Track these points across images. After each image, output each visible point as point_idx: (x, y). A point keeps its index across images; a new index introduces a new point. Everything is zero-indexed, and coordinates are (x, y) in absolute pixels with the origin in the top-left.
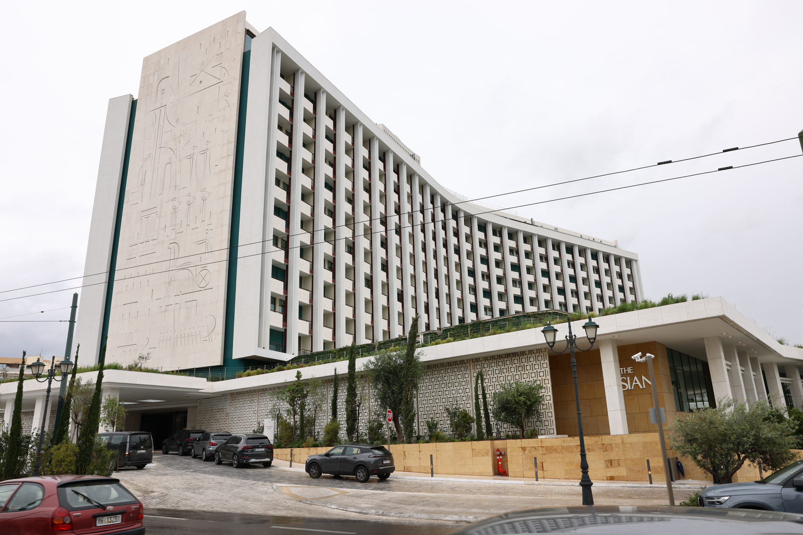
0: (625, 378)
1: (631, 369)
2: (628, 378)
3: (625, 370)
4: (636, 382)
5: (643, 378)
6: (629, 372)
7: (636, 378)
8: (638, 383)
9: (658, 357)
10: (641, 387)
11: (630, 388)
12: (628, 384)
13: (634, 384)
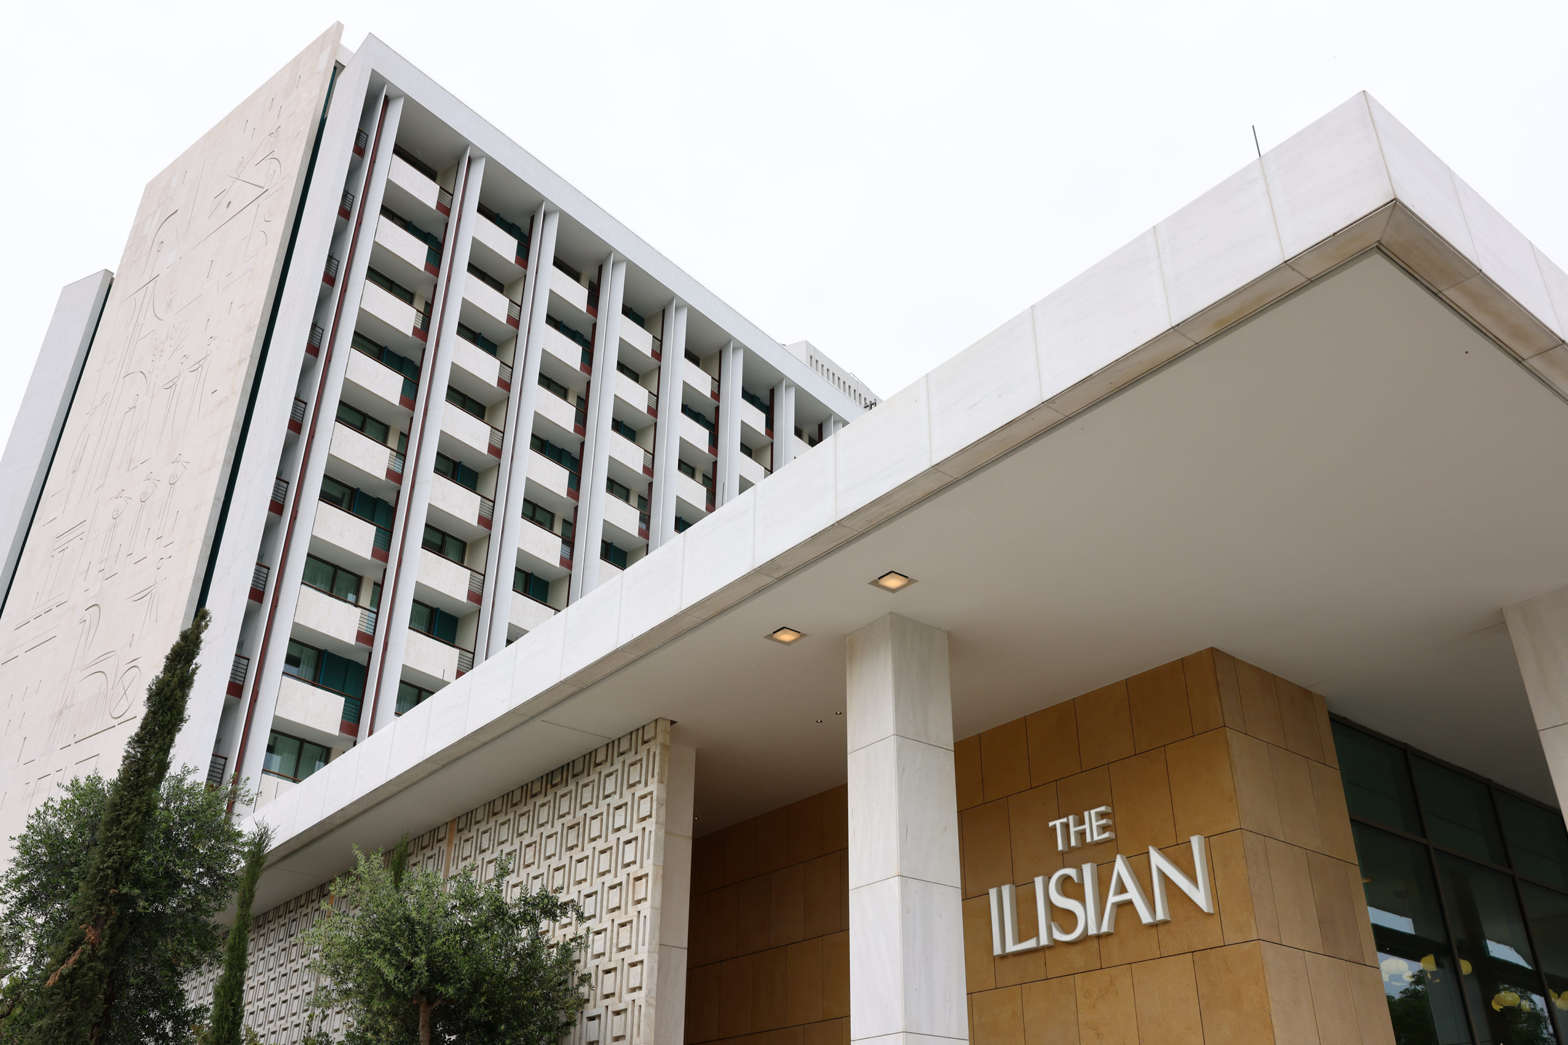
0: (1071, 872)
1: (1102, 815)
2: (1087, 869)
3: (1072, 830)
4: (1122, 889)
5: (1157, 860)
6: (1088, 839)
7: (1120, 867)
8: (1133, 894)
9: (1229, 732)
10: (1146, 918)
11: (1093, 930)
12: (1082, 899)
13: (1112, 899)
